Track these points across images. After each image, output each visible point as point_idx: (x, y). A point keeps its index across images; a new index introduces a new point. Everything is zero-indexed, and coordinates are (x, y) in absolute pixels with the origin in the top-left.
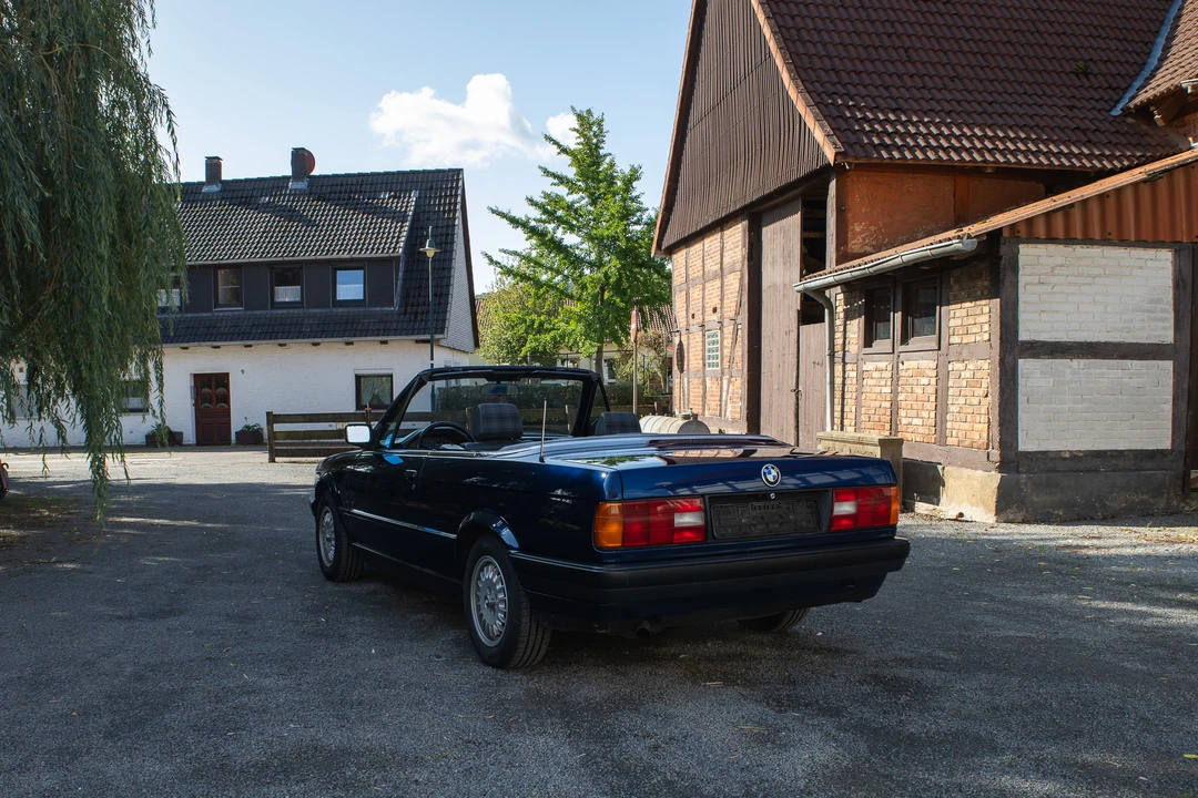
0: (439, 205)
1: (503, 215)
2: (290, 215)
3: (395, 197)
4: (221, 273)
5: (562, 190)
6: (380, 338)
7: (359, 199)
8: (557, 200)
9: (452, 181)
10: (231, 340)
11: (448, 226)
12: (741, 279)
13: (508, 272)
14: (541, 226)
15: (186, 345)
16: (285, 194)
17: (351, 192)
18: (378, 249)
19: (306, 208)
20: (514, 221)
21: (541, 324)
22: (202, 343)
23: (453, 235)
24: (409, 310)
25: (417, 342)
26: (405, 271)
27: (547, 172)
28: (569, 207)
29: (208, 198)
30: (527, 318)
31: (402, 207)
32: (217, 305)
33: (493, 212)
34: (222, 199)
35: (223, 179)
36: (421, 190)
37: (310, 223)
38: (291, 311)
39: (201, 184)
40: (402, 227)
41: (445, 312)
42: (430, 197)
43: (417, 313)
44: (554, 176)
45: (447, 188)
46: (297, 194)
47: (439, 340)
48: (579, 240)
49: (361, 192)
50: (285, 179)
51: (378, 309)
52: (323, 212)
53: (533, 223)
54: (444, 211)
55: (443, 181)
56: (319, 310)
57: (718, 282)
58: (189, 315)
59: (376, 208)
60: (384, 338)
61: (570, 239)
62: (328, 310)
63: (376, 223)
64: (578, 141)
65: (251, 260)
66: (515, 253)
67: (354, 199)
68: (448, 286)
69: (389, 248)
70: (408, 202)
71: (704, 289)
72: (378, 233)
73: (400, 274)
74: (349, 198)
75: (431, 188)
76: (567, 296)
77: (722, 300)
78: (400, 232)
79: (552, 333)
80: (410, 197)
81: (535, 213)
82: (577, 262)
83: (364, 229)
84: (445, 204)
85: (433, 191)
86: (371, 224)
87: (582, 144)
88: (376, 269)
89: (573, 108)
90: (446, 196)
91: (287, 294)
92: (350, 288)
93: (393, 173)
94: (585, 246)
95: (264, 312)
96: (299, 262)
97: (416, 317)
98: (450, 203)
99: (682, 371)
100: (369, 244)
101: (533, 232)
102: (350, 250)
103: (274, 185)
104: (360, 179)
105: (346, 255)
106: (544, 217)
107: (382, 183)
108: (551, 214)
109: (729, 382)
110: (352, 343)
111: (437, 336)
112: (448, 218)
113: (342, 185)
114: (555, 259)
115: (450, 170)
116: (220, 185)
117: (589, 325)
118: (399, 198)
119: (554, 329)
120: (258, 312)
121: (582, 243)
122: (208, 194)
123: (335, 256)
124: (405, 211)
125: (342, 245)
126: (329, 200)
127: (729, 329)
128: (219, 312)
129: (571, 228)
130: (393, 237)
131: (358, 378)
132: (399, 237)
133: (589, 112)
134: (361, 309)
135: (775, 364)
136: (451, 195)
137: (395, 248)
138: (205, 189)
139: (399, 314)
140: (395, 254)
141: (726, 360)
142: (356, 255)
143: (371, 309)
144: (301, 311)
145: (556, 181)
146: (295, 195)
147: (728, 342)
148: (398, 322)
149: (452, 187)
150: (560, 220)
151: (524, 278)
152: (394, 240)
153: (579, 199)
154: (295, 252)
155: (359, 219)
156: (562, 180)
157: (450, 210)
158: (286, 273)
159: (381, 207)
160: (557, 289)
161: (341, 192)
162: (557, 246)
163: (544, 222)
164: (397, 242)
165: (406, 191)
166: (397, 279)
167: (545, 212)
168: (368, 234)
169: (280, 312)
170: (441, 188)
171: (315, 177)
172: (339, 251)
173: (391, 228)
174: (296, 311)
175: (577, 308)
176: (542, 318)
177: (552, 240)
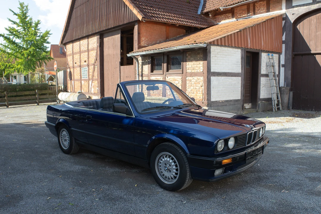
5: (15, 26)
8: (13, 29)
12: (97, 53)
14: (8, 36)
21: (10, 66)
27: (10, 20)
28: (17, 31)
30: (5, 64)
44: (12, 21)
53: (6, 35)
57: (87, 53)
61: (18, 41)
66: (2, 45)
71: (80, 55)
76: (17, 57)
77: (88, 58)
79: (14, 68)
81: (7, 32)
82: (20, 48)
87: (21, 12)
89: (19, 1)
99: (71, 79)
101: (6, 38)
106: (10, 34)
108: (12, 33)
109: (92, 82)
114: (13, 46)
117: (25, 66)
121: (21, 42)
127: (91, 67)
129: (18, 37)
133: (23, 3)
141: (90, 76)
145: (13, 23)
147: (91, 71)
150: (15, 35)
153: (20, 29)
156: (15, 23)
160: (14, 55)
162: (14, 43)
163: (9, 35)
167: (10, 32)
175: (20, 61)
177: (12, 41)
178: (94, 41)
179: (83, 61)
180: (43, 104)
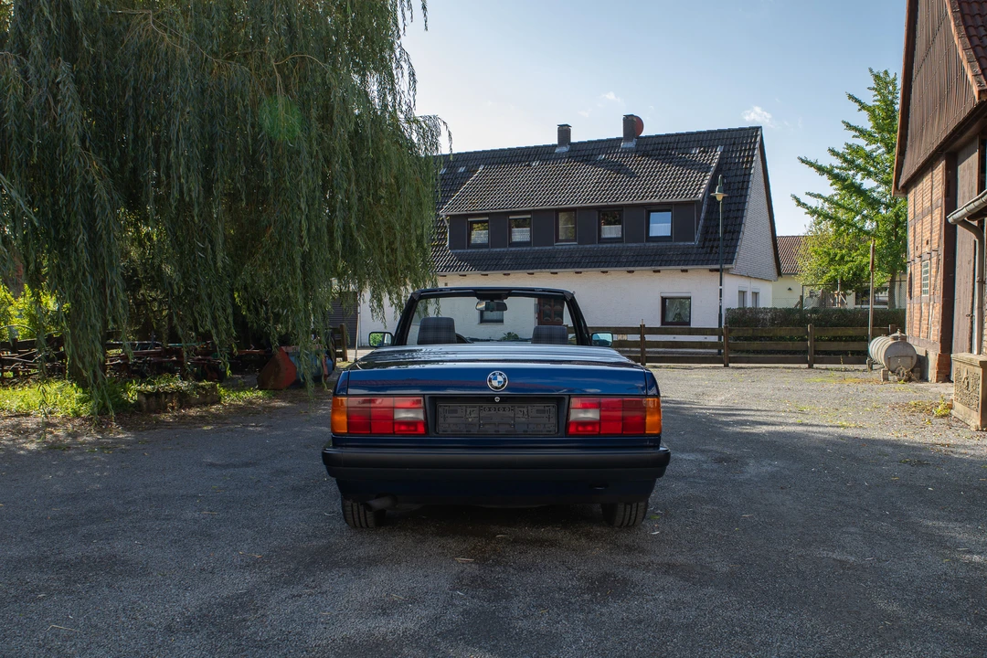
0: (740, 157)
1: (811, 164)
2: (619, 169)
3: (703, 152)
4: (562, 218)
5: (861, 142)
6: (680, 267)
7: (675, 154)
8: (856, 150)
9: (752, 137)
10: (565, 268)
11: (745, 175)
12: (941, 214)
13: (813, 212)
14: (844, 173)
15: (531, 271)
16: (618, 152)
17: (669, 149)
18: (683, 195)
19: (631, 163)
20: (821, 169)
21: (842, 257)
22: (543, 270)
23: (748, 182)
24: (707, 244)
25: (711, 270)
26: (707, 212)
27: (849, 126)
28: (868, 156)
29: (560, 157)
30: (831, 251)
31: (708, 160)
32: (557, 240)
33: (803, 161)
34: (570, 157)
35: (572, 141)
36: (725, 145)
37: (632, 175)
38: (614, 245)
39: (554, 146)
40: (705, 176)
41: (736, 246)
42: (733, 151)
43: (712, 247)
44: (855, 129)
45: (746, 143)
46: (627, 152)
47: (728, 269)
48: (875, 184)
49: (677, 148)
50: (619, 140)
51: (681, 243)
52: (644, 166)
53: (836, 171)
54: (743, 163)
55: (744, 137)
56: (635, 245)
57: (930, 217)
58: (537, 248)
59: (687, 161)
60: (684, 268)
61: (868, 184)
62: (642, 244)
63: (685, 174)
64: (876, 98)
65: (583, 205)
66: (819, 196)
67: (671, 154)
68: (740, 224)
69: (692, 194)
70: (714, 156)
71: (922, 224)
72: (685, 182)
73: (703, 215)
74: (667, 154)
75: (734, 144)
77: (931, 233)
78: (703, 180)
79: (850, 265)
80: (716, 152)
81: (837, 162)
82: (874, 203)
83: (674, 178)
84: (744, 156)
85: (735, 147)
86: (681, 174)
87: (879, 101)
88: (680, 211)
89: (871, 70)
90: (745, 150)
91: (611, 231)
92: (661, 226)
93: (704, 133)
94: (880, 189)
95: (593, 246)
96: (621, 206)
97: (711, 250)
98: (748, 156)
99: (911, 297)
100: (676, 191)
101: (836, 178)
102: (661, 196)
103: (610, 145)
104: (677, 138)
105: (656, 200)
106: (844, 165)
107: (695, 141)
108: (851, 162)
109: (933, 307)
110: (659, 271)
111: (727, 266)
112: (746, 168)
113: (662, 143)
114: (857, 201)
115: (750, 128)
116: (569, 146)
117: (881, 258)
118: (707, 152)
119: (852, 261)
120: (588, 246)
121: (878, 187)
122: (559, 154)
123: (648, 201)
124: (710, 164)
125: (655, 192)
126: (651, 156)
127: (934, 260)
128: (559, 246)
129: (869, 174)
130: (697, 185)
131: (664, 300)
132: (701, 185)
133: (886, 73)
134: (668, 244)
135: (962, 292)
136: (750, 149)
137: (696, 194)
138: (557, 150)
139: (698, 248)
140: (696, 199)
141: (932, 287)
142: (665, 200)
143: (677, 243)
144: (621, 245)
145: (857, 134)
146: (625, 152)
147: (934, 270)
148: (696, 254)
149: (751, 142)
150: (860, 169)
151: (827, 217)
152: (698, 187)
153: (878, 150)
154: (618, 198)
155: (672, 170)
156: (862, 133)
157: (747, 162)
158: (611, 214)
159: (691, 161)
160: (856, 227)
161: (661, 149)
162: (858, 190)
163: (845, 169)
164: (699, 189)
165: (713, 146)
166: (699, 219)
167: (846, 160)
168: (677, 182)
169: (605, 246)
170: (742, 143)
171: (642, 137)
172: (652, 196)
173: (696, 177)
174: (617, 245)
176: (844, 251)
177: (852, 184)
178: (939, 172)
179: (925, 242)
180: (824, 366)
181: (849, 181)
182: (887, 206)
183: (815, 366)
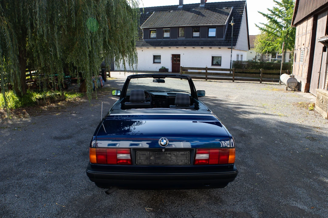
0: (239, 11)
1: (261, 13)
2: (199, 13)
3: (227, 9)
4: (180, 29)
5: (278, 6)
6: (218, 47)
7: (217, 9)
8: (276, 9)
9: (243, 4)
10: (181, 46)
11: (240, 17)
12: (310, 36)
13: (261, 29)
14: (271, 16)
15: (170, 47)
16: (199, 8)
17: (215, 7)
18: (220, 23)
19: (203, 12)
20: (264, 15)
21: (269, 44)
22: (174, 47)
23: (241, 19)
24: (227, 39)
25: (228, 48)
26: (227, 29)
28: (280, 11)
29: (179, 9)
31: (228, 11)
32: (179, 37)
33: (259, 12)
34: (183, 9)
35: (184, 4)
36: (234, 7)
37: (203, 16)
38: (197, 39)
39: (178, 6)
40: (227, 17)
41: (237, 40)
42: (236, 8)
43: (229, 40)
45: (241, 6)
46: (202, 8)
47: (234, 48)
48: (282, 20)
49: (218, 7)
50: (199, 4)
51: (219, 39)
52: (207, 13)
53: (269, 16)
54: (240, 13)
55: (240, 4)
56: (204, 39)
57: (305, 36)
58: (172, 39)
59: (221, 11)
60: (220, 47)
61: (279, 20)
62: (206, 39)
63: (221, 16)
65: (187, 25)
66: (263, 24)
67: (216, 9)
68: (238, 33)
69: (223, 23)
70: (230, 10)
71: (302, 38)
72: (221, 19)
73: (226, 30)
74: (215, 9)
75: (237, 6)
76: (277, 36)
77: (305, 41)
78: (227, 18)
79: (272, 46)
80: (231, 9)
81: (270, 13)
82: (281, 27)
83: (217, 17)
84: (240, 10)
85: (237, 7)
86: (219, 16)
88: (219, 28)
90: (241, 8)
91: (196, 34)
92: (212, 33)
93: (227, 2)
94: (283, 22)
95: (190, 39)
96: (200, 26)
97: (229, 41)
98: (242, 10)
99: (295, 62)
100: (218, 21)
101: (269, 18)
102: (213, 23)
103: (196, 5)
104: (217, 4)
105: (211, 25)
106: (272, 14)
107: (224, 5)
108: (274, 13)
109: (304, 67)
110: (211, 48)
111: (233, 47)
112: (241, 14)
113: (213, 5)
114: (274, 26)
115: (243, 1)
116: (182, 6)
118: (228, 9)
119: (272, 45)
120: (189, 39)
121: (282, 21)
122: (179, 8)
123: (208, 25)
124: (229, 13)
125: (211, 22)
126: (209, 9)
127: (306, 51)
128: (179, 39)
129: (280, 17)
130: (224, 20)
131: (213, 57)
132: (226, 20)
134: (215, 39)
135: (316, 63)
136: (242, 8)
137: (224, 23)
138: (179, 7)
139: (224, 40)
140: (224, 24)
141: (304, 60)
142: (214, 25)
143: (217, 39)
144: (199, 39)
145: (277, 3)
146: (201, 8)
147: (305, 54)
148: (224, 43)
149: (243, 6)
150: (277, 15)
151: (265, 30)
152: (225, 20)
153: (283, 9)
154: (198, 23)
155: (217, 14)
157: (241, 12)
158: (197, 29)
159: (223, 11)
160: (275, 34)
161: (213, 7)
162: (276, 22)
164: (225, 21)
165: (230, 7)
166: (225, 31)
167: (272, 12)
168: (218, 19)
169: (194, 39)
170: (240, 6)
171: (207, 3)
172: (210, 23)
173: (224, 17)
174: (198, 39)
175: (280, 39)
176: (270, 42)
177: (274, 20)
179: (302, 44)
181: (273, 19)
182: (285, 28)
183: (262, 82)
